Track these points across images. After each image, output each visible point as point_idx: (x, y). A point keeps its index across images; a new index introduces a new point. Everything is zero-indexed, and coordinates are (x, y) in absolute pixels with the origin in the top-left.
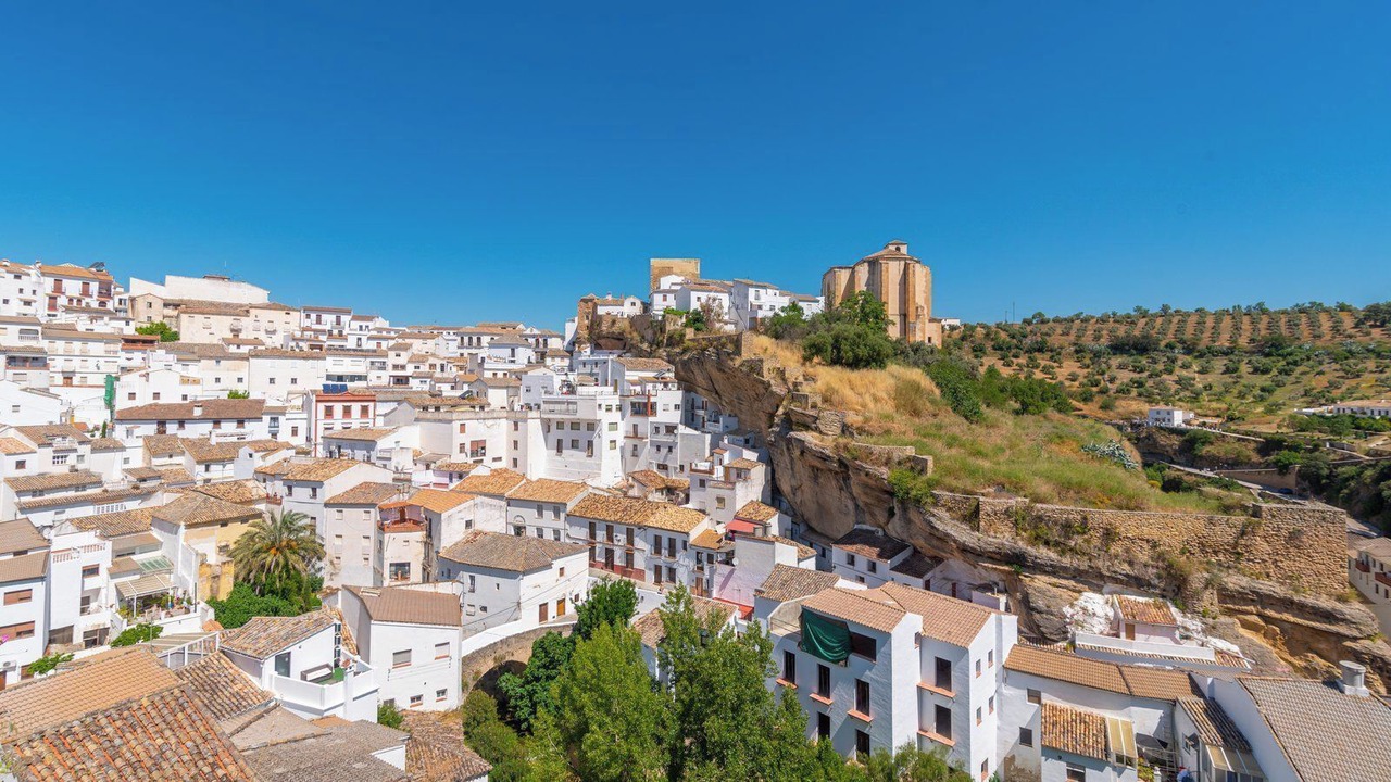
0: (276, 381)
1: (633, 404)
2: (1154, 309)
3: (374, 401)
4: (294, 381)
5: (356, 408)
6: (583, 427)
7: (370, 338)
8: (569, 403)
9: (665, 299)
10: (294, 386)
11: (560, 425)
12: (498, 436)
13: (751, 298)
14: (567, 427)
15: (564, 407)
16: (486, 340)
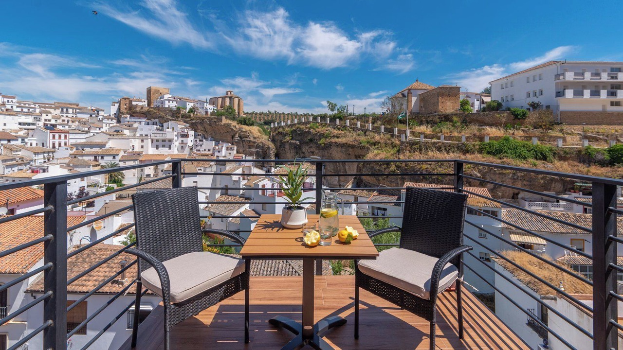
0: (7, 125)
1: (181, 134)
2: (273, 111)
3: (68, 133)
4: (5, 124)
5: (63, 135)
6: (167, 141)
7: (17, 107)
8: (163, 134)
9: (169, 102)
10: (5, 127)
11: (157, 141)
12: (137, 143)
13: (205, 106)
14: (160, 141)
15: (161, 135)
16: (70, 111)
